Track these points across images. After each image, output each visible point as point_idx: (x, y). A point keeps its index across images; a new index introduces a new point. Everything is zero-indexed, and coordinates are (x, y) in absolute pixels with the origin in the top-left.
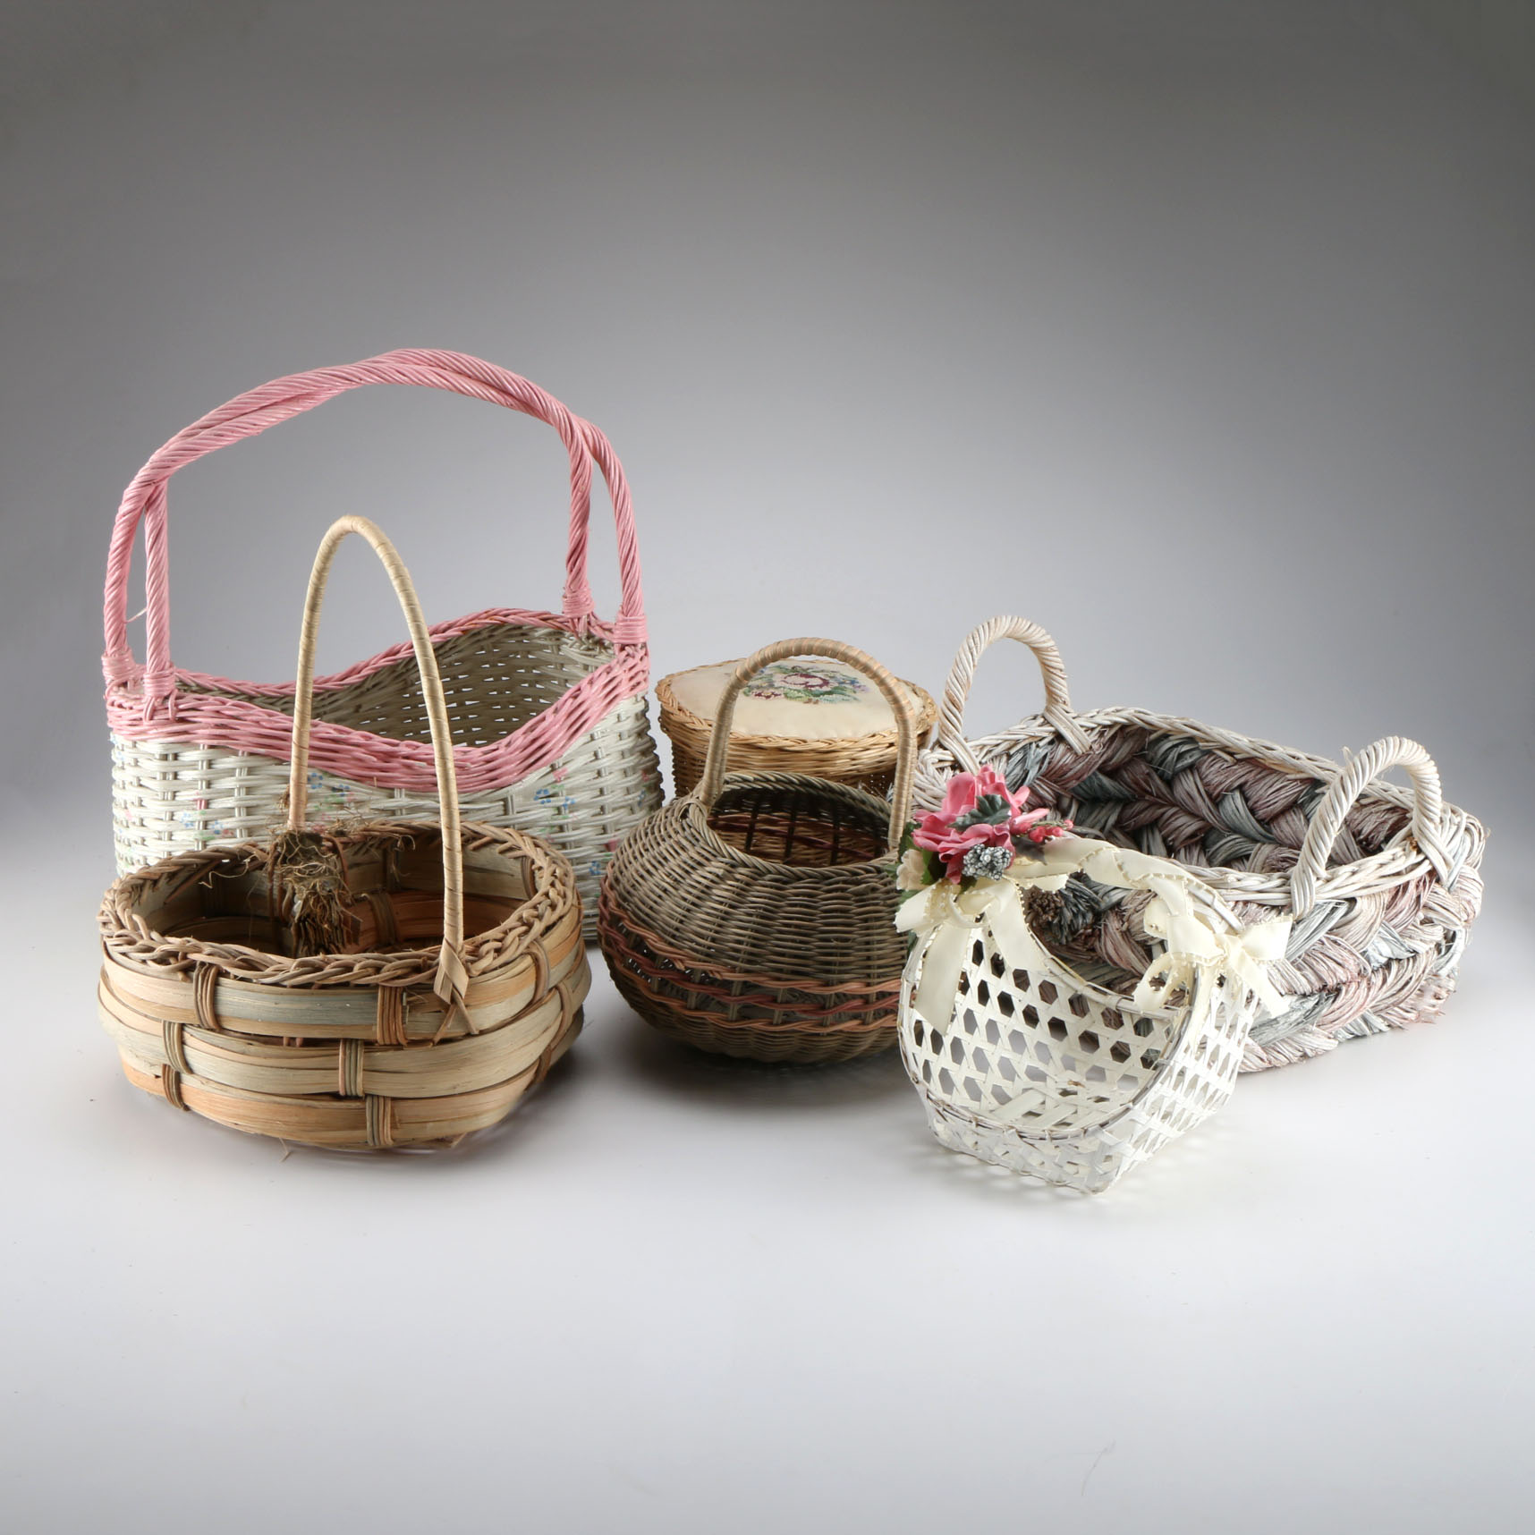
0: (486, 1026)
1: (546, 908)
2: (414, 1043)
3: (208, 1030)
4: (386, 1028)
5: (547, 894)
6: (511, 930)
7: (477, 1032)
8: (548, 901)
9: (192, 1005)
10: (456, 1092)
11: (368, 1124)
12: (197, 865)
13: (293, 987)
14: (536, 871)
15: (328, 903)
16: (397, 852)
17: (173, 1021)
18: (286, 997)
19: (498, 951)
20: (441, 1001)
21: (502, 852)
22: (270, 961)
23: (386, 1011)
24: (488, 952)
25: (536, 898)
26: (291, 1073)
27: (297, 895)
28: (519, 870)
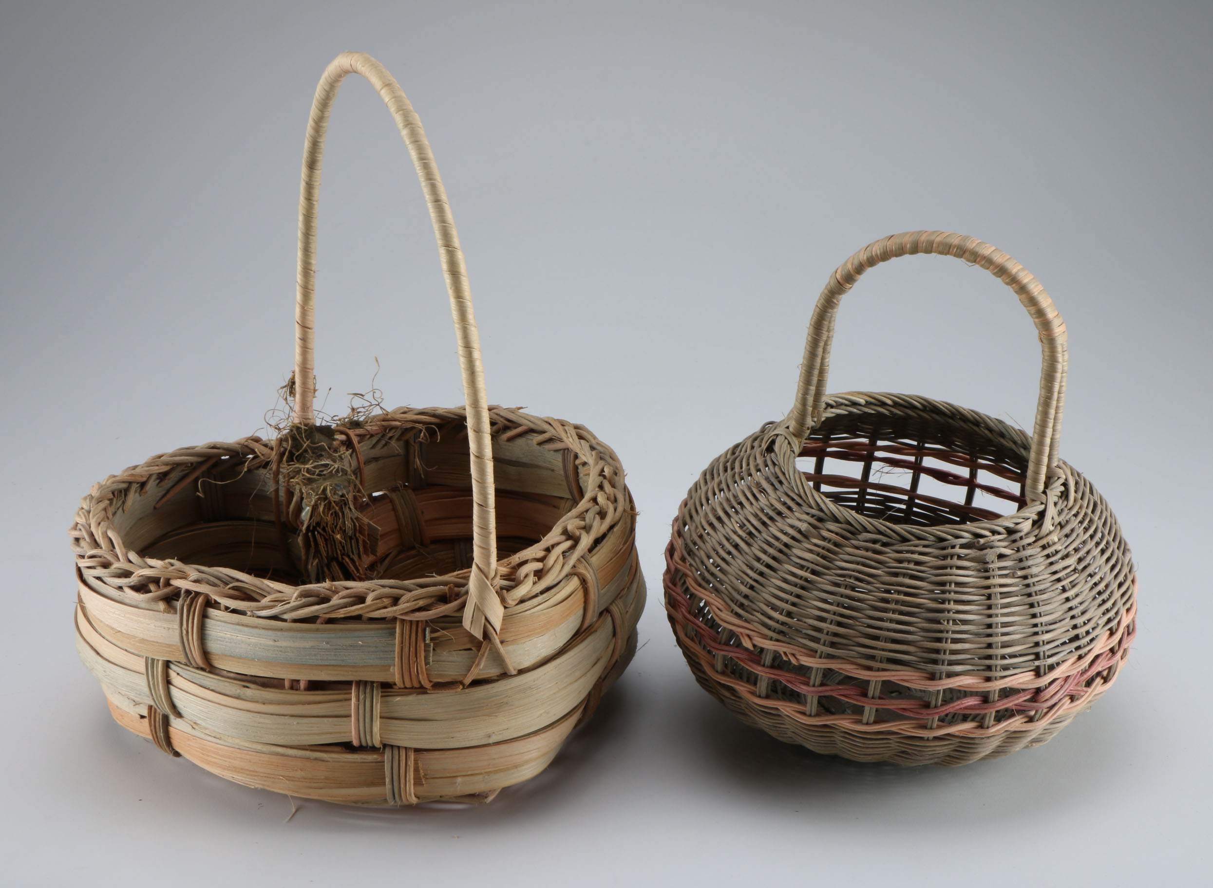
0: (526, 664)
1: (594, 518)
2: (439, 686)
3: (198, 668)
4: (406, 667)
5: (594, 500)
6: (553, 546)
7: (514, 672)
8: (597, 508)
9: (176, 640)
10: (491, 741)
11: (387, 780)
12: (192, 464)
13: (295, 621)
14: (580, 467)
15: (341, 509)
16: (421, 443)
17: (156, 658)
18: (285, 634)
19: (539, 574)
20: (472, 637)
21: (540, 444)
22: (267, 589)
23: (406, 650)
24: (526, 576)
25: (583, 504)
26: (295, 721)
27: (305, 501)
28: (560, 465)
